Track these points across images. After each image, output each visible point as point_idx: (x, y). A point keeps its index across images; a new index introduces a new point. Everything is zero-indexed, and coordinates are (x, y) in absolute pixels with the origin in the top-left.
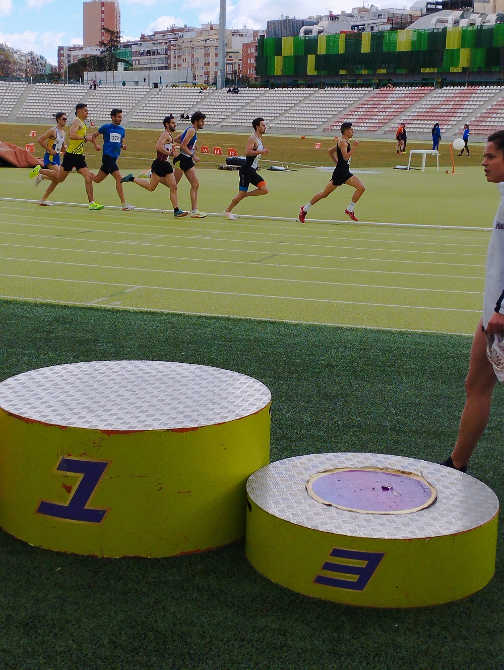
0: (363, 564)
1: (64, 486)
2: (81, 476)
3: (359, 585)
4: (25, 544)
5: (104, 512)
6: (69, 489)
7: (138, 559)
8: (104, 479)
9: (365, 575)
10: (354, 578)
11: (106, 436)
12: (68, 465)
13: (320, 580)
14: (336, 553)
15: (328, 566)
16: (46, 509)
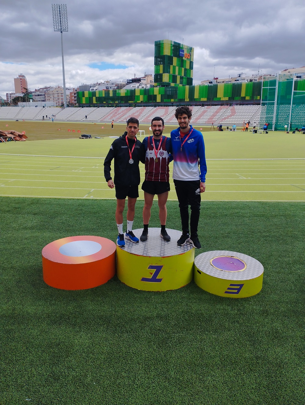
0: (238, 287)
2: (155, 270)
3: (237, 293)
4: (137, 290)
5: (162, 279)
6: (151, 274)
7: (171, 291)
8: (162, 270)
9: (239, 290)
10: (236, 291)
11: (163, 258)
12: (151, 267)
13: (226, 292)
14: (231, 285)
15: (229, 289)
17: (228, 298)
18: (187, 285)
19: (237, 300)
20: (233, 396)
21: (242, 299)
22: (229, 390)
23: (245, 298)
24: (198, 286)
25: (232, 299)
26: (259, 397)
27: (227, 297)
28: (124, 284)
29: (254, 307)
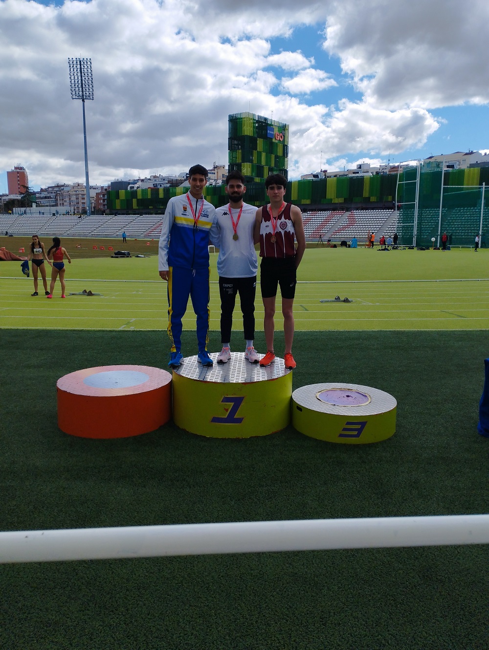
1: (225, 409)
2: (233, 404)
3: (358, 436)
4: (205, 437)
5: (243, 418)
6: (227, 410)
7: (257, 437)
8: (243, 404)
9: (360, 431)
10: (356, 433)
11: (243, 385)
12: (227, 400)
13: (341, 435)
14: (348, 423)
15: (345, 429)
16: (216, 420)
18: (282, 430)
19: (357, 446)
21: (365, 445)
23: (369, 444)
24: (297, 431)
28: (184, 431)
29: (384, 454)
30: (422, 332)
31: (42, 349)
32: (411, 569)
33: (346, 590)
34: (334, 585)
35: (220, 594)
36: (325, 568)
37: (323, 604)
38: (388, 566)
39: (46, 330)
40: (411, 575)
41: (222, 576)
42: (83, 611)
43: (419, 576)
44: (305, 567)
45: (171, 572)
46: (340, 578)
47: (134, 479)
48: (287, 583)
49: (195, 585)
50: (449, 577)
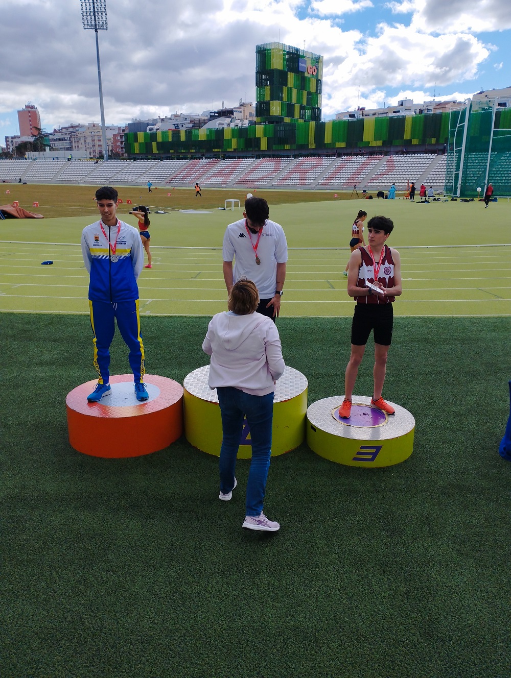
0: (374, 451)
3: (372, 459)
4: (216, 457)
9: (375, 455)
13: (355, 459)
14: (362, 448)
15: (359, 453)
17: (358, 468)
18: (296, 449)
19: (371, 470)
20: (354, 608)
21: (379, 469)
22: (349, 599)
23: (384, 468)
24: (311, 451)
25: (364, 469)
26: (392, 609)
27: (357, 466)
28: (195, 448)
29: (398, 481)
30: (453, 319)
31: (55, 341)
32: (413, 624)
33: (346, 649)
34: (334, 642)
35: (221, 650)
36: (326, 622)
37: (322, 664)
38: (390, 620)
39: (59, 315)
40: (411, 631)
41: (224, 629)
42: (88, 667)
43: (420, 634)
44: (307, 620)
45: (175, 624)
46: (341, 634)
47: (143, 510)
48: (288, 639)
49: (197, 639)
50: (450, 635)
